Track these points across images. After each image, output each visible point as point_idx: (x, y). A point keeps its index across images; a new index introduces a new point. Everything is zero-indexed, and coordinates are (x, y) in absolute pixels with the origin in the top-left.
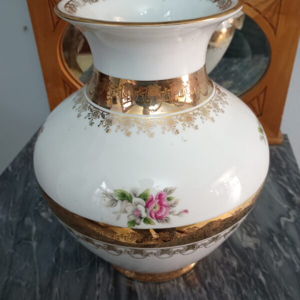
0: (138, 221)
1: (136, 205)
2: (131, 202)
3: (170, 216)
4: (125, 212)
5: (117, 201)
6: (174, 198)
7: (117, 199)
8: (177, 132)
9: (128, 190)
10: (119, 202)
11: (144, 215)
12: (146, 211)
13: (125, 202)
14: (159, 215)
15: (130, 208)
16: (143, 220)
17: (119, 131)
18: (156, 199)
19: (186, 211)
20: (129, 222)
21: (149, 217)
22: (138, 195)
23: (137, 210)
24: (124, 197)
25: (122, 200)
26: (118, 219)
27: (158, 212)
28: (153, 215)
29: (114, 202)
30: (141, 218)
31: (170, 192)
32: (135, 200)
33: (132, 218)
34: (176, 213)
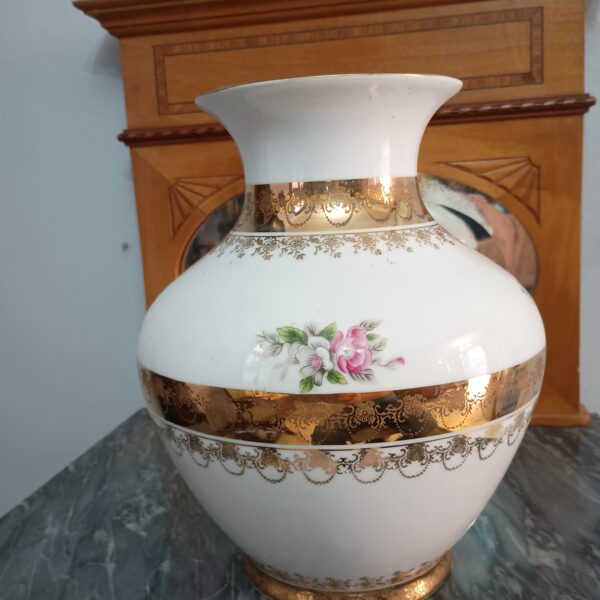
0: (318, 377)
1: (315, 348)
2: (306, 345)
3: (373, 367)
4: (297, 362)
5: (281, 345)
6: (378, 336)
7: (282, 341)
8: (379, 252)
9: (300, 326)
10: (286, 346)
11: (328, 365)
12: (331, 359)
13: (296, 345)
14: (355, 365)
15: (304, 354)
16: (326, 374)
17: (285, 254)
18: (347, 336)
19: (400, 360)
20: (302, 381)
21: (337, 369)
22: (317, 332)
23: (316, 357)
24: (293, 336)
25: (291, 342)
26: (283, 377)
27: (352, 360)
28: (344, 365)
29: (277, 346)
30: (322, 371)
31: (370, 326)
32: (312, 340)
33: (308, 372)
34: (384, 362)
